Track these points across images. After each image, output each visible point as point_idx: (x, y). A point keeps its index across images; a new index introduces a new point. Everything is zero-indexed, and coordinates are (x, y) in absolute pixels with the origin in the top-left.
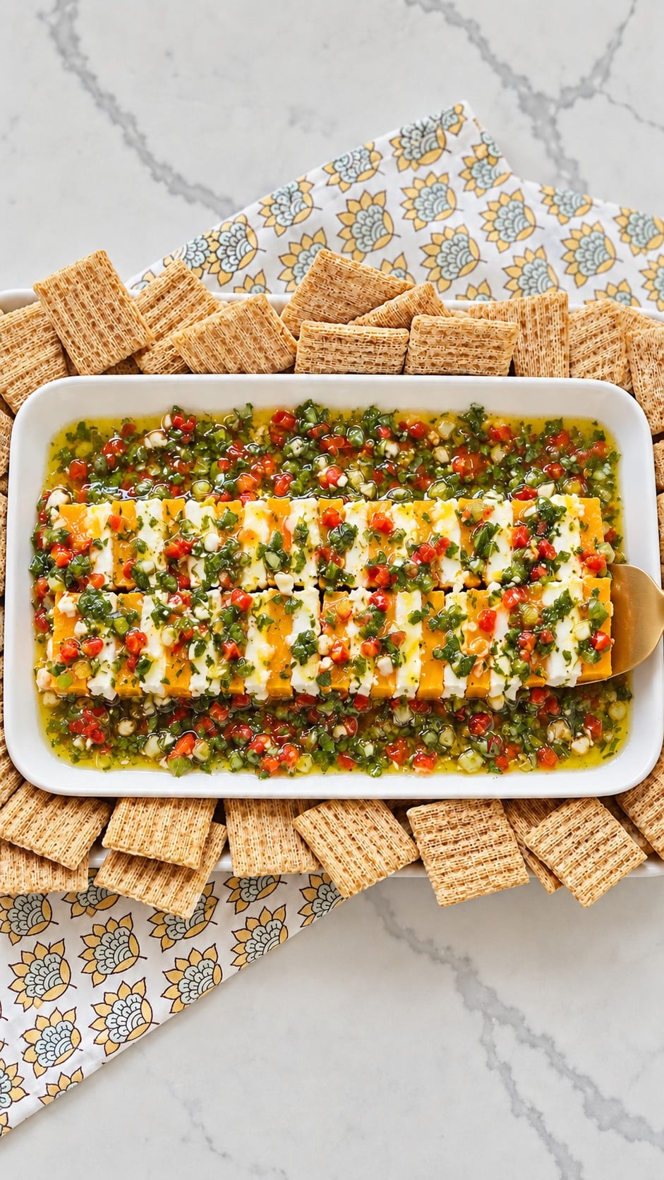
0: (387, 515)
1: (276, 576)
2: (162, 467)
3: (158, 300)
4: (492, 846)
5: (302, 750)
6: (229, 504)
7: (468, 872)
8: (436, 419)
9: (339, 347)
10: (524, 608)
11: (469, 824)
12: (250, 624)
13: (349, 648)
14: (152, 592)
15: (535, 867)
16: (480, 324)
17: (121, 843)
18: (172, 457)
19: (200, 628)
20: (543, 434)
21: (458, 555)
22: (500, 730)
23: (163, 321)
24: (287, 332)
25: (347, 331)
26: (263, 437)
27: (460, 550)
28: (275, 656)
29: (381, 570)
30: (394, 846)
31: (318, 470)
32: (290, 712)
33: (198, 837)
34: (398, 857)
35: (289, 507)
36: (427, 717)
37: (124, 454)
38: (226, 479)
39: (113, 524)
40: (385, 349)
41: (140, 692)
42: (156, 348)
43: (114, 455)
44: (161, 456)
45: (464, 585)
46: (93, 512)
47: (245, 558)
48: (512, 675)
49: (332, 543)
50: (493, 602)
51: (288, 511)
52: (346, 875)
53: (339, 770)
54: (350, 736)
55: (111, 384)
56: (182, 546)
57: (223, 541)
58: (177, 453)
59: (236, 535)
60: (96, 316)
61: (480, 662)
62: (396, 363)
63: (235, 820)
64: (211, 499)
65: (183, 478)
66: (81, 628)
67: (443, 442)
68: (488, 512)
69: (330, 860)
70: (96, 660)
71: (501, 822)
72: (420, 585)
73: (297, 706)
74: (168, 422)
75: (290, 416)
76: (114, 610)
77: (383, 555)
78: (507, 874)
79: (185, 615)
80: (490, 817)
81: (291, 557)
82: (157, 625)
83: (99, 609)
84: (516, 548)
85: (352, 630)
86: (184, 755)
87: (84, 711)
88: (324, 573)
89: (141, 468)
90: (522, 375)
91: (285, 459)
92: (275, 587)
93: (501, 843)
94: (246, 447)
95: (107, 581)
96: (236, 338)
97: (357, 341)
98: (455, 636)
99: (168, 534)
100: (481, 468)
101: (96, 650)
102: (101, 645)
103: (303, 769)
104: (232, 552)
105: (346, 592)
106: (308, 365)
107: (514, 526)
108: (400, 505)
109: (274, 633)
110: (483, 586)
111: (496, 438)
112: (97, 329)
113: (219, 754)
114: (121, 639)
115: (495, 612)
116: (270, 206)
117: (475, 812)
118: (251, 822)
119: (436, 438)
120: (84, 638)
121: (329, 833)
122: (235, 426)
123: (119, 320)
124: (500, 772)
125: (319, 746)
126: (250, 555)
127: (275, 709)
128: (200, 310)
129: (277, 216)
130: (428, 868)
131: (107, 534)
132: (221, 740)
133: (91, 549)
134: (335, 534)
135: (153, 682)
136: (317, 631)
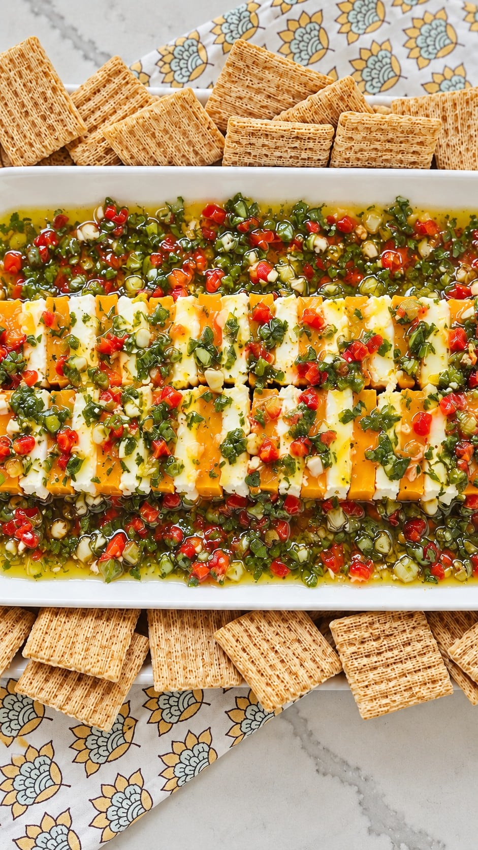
0: (318, 311)
1: (206, 372)
2: (95, 261)
3: (95, 93)
4: (415, 657)
5: (235, 556)
6: (160, 299)
7: (391, 684)
8: (363, 213)
9: (267, 143)
10: (462, 416)
11: (391, 635)
12: (180, 421)
13: (279, 447)
14: (83, 390)
15: (459, 678)
16: (405, 120)
17: (41, 654)
18: (104, 249)
19: (130, 425)
20: (468, 228)
21: (391, 354)
22: (435, 535)
23: (98, 114)
24: (214, 127)
25: (273, 127)
26: (195, 231)
27: (393, 348)
28: (204, 455)
29: (312, 367)
30: (317, 659)
31: (248, 266)
32: (221, 514)
33: (118, 649)
34: (322, 670)
35: (220, 302)
36: (361, 521)
37: (57, 246)
38: (158, 275)
39: (47, 320)
40: (311, 145)
41: (72, 491)
42: (90, 140)
43: (47, 248)
44: (92, 248)
45: (397, 385)
46: (28, 307)
47: (176, 354)
48: (448, 483)
49: (262, 339)
50: (429, 406)
51: (219, 307)
52: (269, 689)
53: (272, 577)
54: (283, 540)
55: (45, 176)
56: (115, 341)
57: (155, 337)
58: (109, 246)
59: (167, 330)
60: (29, 105)
61: (413, 466)
62: (321, 158)
63: (157, 631)
64: (143, 295)
65: (116, 272)
66: (13, 426)
67: (371, 237)
68: (423, 311)
69: (252, 674)
70: (28, 458)
71: (425, 633)
72: (352, 384)
73: (228, 508)
74: (101, 214)
75: (219, 210)
76: (46, 408)
77: (313, 351)
78: (430, 686)
79: (115, 413)
80: (414, 628)
81: (222, 353)
82: (88, 423)
83: (31, 407)
84: (452, 352)
85: (282, 428)
86: (115, 557)
87: (18, 511)
88: (253, 369)
89: (74, 261)
90: (444, 168)
91: (217, 254)
92: (206, 384)
93: (425, 654)
94: (178, 242)
95: (40, 378)
96: (166, 131)
97: (283, 137)
98: (387, 438)
99: (100, 331)
100: (410, 263)
101: (28, 448)
102: (33, 443)
103: (234, 577)
104: (163, 348)
105: (276, 390)
106: (236, 159)
107: (451, 328)
108: (331, 300)
109: (203, 431)
110: (417, 387)
111: (422, 232)
112: (30, 118)
113: (149, 556)
114: (53, 437)
115: (430, 416)
116: (221, 25)
117: (399, 623)
118: (173, 633)
119: (363, 233)
120: (16, 436)
121: (251, 646)
122: (167, 220)
123: (51, 109)
124: (436, 582)
125: (250, 552)
126: (181, 351)
127: (206, 511)
128: (133, 102)
129: (226, 34)
130: (350, 681)
131: (40, 331)
132: (151, 542)
133: (24, 345)
134: (265, 330)
135: (84, 481)
136: (246, 429)
